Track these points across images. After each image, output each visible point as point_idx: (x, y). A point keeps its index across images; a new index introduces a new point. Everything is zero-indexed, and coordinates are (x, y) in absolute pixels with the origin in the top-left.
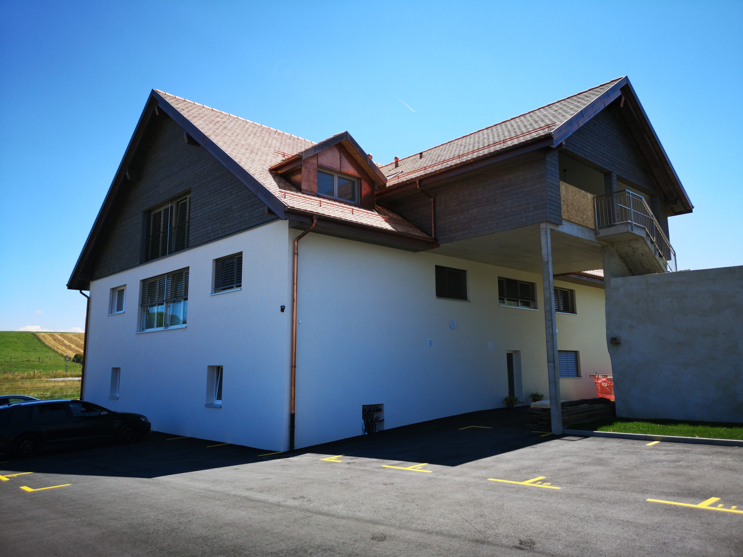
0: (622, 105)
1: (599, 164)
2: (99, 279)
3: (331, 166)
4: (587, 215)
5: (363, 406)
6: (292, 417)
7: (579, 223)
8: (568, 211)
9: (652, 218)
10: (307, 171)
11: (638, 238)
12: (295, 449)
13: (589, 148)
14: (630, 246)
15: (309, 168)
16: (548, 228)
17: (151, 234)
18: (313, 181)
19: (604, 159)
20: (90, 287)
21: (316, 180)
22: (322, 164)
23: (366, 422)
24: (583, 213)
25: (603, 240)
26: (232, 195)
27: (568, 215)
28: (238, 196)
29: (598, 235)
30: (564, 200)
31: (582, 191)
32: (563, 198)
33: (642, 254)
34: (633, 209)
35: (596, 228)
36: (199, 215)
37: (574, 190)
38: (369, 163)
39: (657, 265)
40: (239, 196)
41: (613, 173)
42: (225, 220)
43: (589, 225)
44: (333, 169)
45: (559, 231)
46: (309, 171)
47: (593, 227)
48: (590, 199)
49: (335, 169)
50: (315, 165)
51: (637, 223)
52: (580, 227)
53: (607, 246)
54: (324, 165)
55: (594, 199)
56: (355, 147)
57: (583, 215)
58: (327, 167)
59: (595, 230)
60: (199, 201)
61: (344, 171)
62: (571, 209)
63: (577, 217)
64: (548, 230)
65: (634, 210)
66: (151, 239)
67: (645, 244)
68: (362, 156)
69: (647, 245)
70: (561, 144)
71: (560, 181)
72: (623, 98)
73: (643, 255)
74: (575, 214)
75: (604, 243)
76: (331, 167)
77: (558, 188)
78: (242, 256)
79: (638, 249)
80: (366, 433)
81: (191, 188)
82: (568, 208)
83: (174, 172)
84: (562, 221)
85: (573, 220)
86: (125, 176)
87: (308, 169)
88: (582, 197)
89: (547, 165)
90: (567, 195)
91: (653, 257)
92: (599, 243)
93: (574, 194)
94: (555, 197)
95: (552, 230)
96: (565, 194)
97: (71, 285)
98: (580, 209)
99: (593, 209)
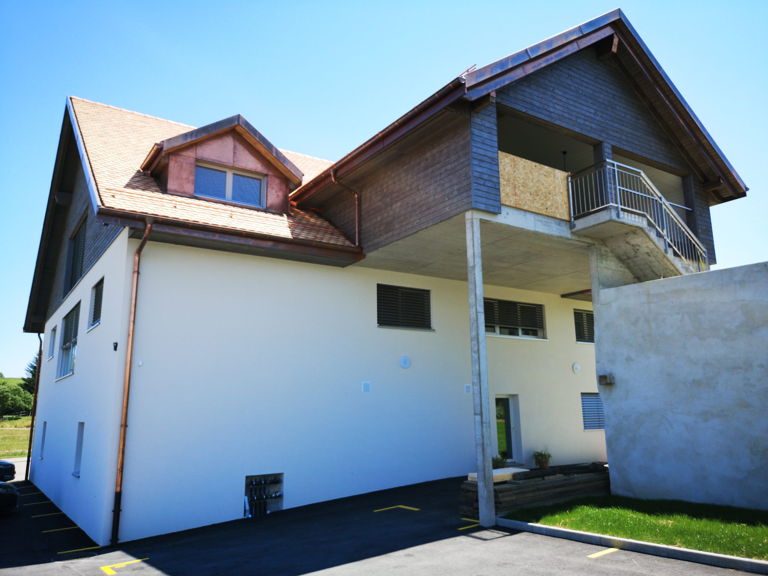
0: (614, 49)
1: (577, 130)
3: (219, 159)
4: (553, 200)
5: (248, 477)
6: (118, 496)
7: (537, 212)
8: (516, 194)
9: (659, 200)
10: (178, 166)
11: (635, 230)
12: (119, 542)
13: (558, 107)
14: (628, 243)
15: (180, 162)
16: (474, 218)
18: (188, 179)
19: (587, 123)
21: (192, 178)
22: (203, 158)
24: (545, 197)
25: (585, 236)
27: (516, 199)
29: (573, 229)
30: (509, 179)
31: (544, 168)
32: (506, 177)
33: (647, 253)
34: (619, 185)
35: (571, 219)
37: (530, 165)
38: (274, 155)
39: (672, 268)
41: (605, 143)
42: (99, 238)
43: (559, 215)
44: (221, 163)
45: (497, 223)
46: (182, 166)
47: (566, 217)
48: (561, 178)
49: (224, 164)
50: (192, 159)
51: (629, 207)
52: (540, 218)
53: (594, 245)
54: (206, 159)
55: (567, 179)
56: (251, 134)
57: (547, 200)
58: (211, 161)
59: (570, 222)
60: (91, 218)
61: (239, 166)
62: (522, 192)
63: (533, 203)
64: (475, 221)
65: (623, 186)
67: (647, 237)
68: (264, 146)
69: (651, 240)
70: (488, 95)
71: (499, 152)
72: (616, 41)
73: (649, 255)
74: (531, 198)
75: (589, 241)
76: (218, 161)
77: (495, 162)
79: (639, 246)
80: (251, 516)
81: (89, 204)
82: (515, 190)
84: (500, 208)
85: (526, 208)
86: (55, 200)
87: (180, 164)
88: (545, 175)
89: (472, 129)
90: (515, 172)
91: (663, 258)
92: (578, 241)
93: (528, 171)
94: (489, 173)
95: (482, 222)
96: (511, 170)
98: (540, 192)
99: (566, 193)
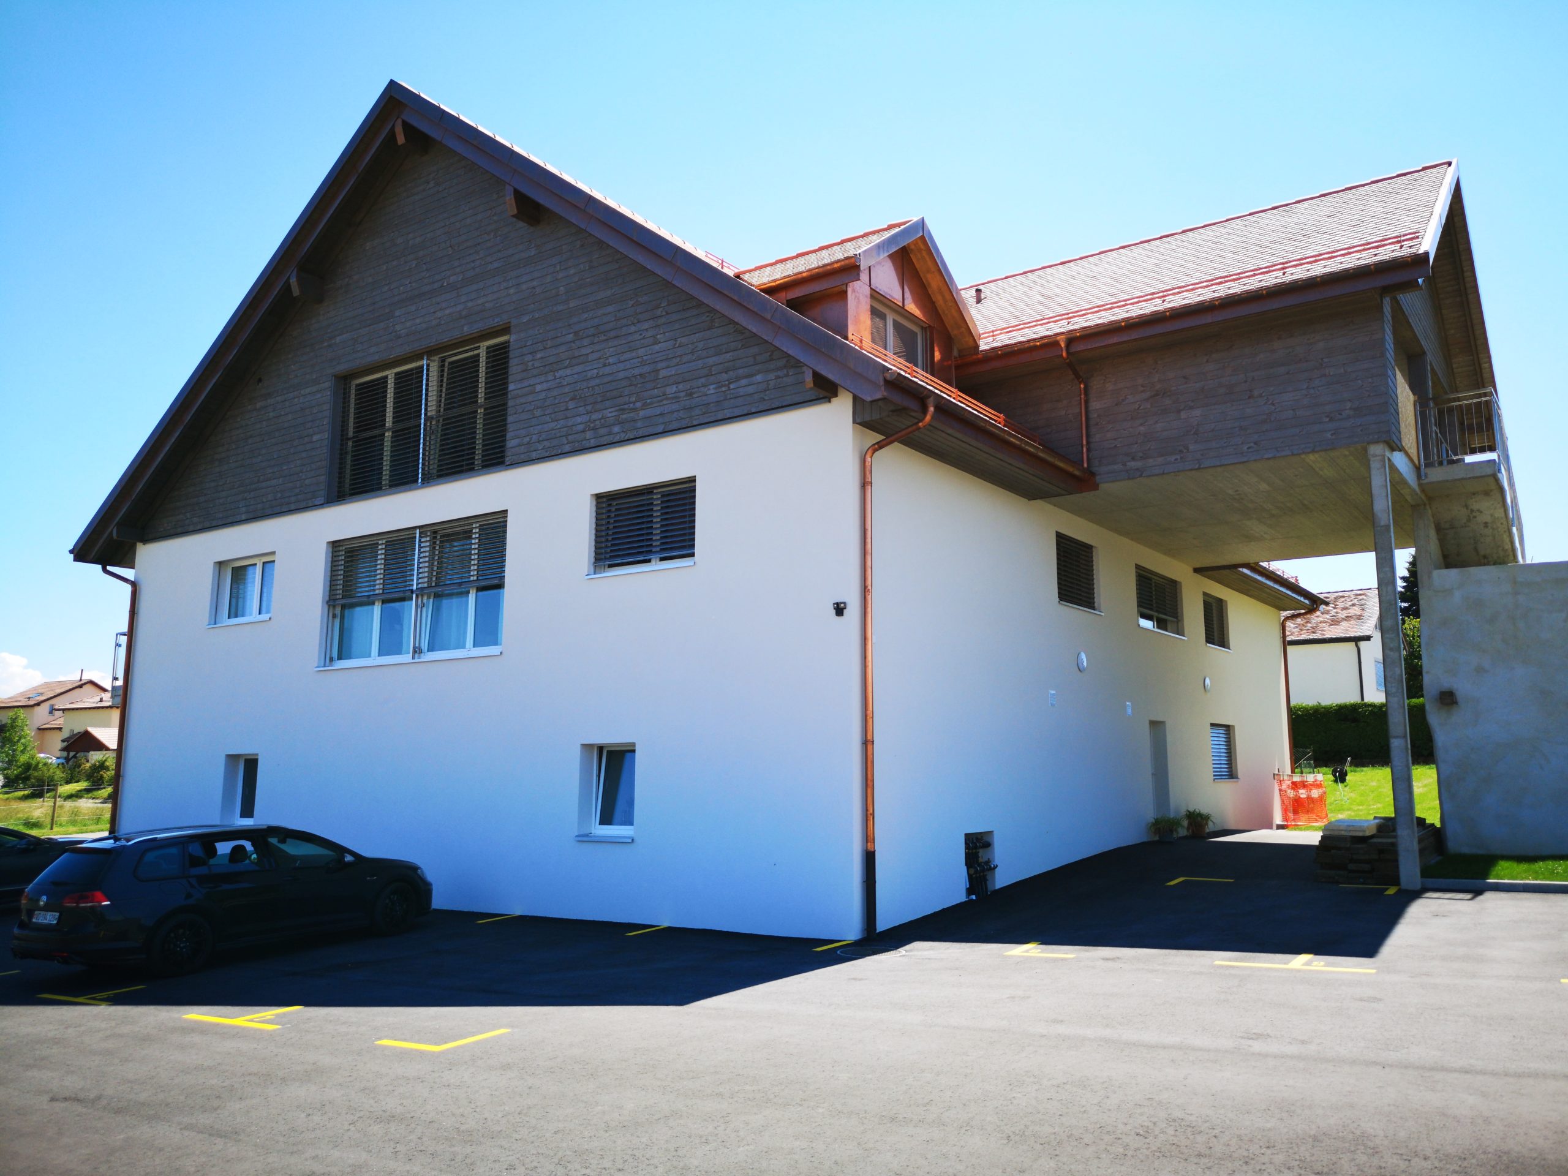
2: (172, 538)
3: (890, 292)
5: (966, 835)
6: (869, 859)
7: (1407, 451)
10: (855, 299)
12: (878, 931)
14: (1466, 506)
16: (1386, 455)
17: (351, 434)
18: (865, 322)
20: (135, 558)
21: (869, 322)
22: (876, 287)
23: (972, 871)
24: (1409, 430)
25: (1427, 491)
26: (655, 343)
28: (677, 345)
29: (1421, 478)
31: (1406, 386)
33: (1486, 523)
35: (1421, 465)
36: (538, 388)
39: (1508, 546)
40: (679, 347)
42: (634, 403)
44: (892, 300)
46: (859, 299)
47: (1417, 463)
48: (1412, 404)
49: (895, 301)
50: (867, 287)
52: (1407, 460)
53: (1425, 504)
55: (1416, 405)
57: (1410, 435)
58: (884, 295)
59: (1419, 468)
60: (539, 356)
61: (908, 307)
63: (1406, 438)
64: (1385, 459)
66: (350, 443)
68: (945, 277)
69: (1504, 505)
73: (1487, 527)
74: (1404, 431)
75: (1425, 497)
76: (890, 295)
77: (1395, 374)
78: (695, 486)
80: (974, 897)
81: (509, 322)
83: (445, 284)
85: (1404, 444)
86: (287, 287)
87: (857, 295)
88: (1407, 398)
89: (1384, 323)
92: (1419, 496)
93: (1401, 390)
94: (1394, 390)
95: (1388, 460)
97: (83, 552)
98: (1407, 423)
99: (1415, 426)
